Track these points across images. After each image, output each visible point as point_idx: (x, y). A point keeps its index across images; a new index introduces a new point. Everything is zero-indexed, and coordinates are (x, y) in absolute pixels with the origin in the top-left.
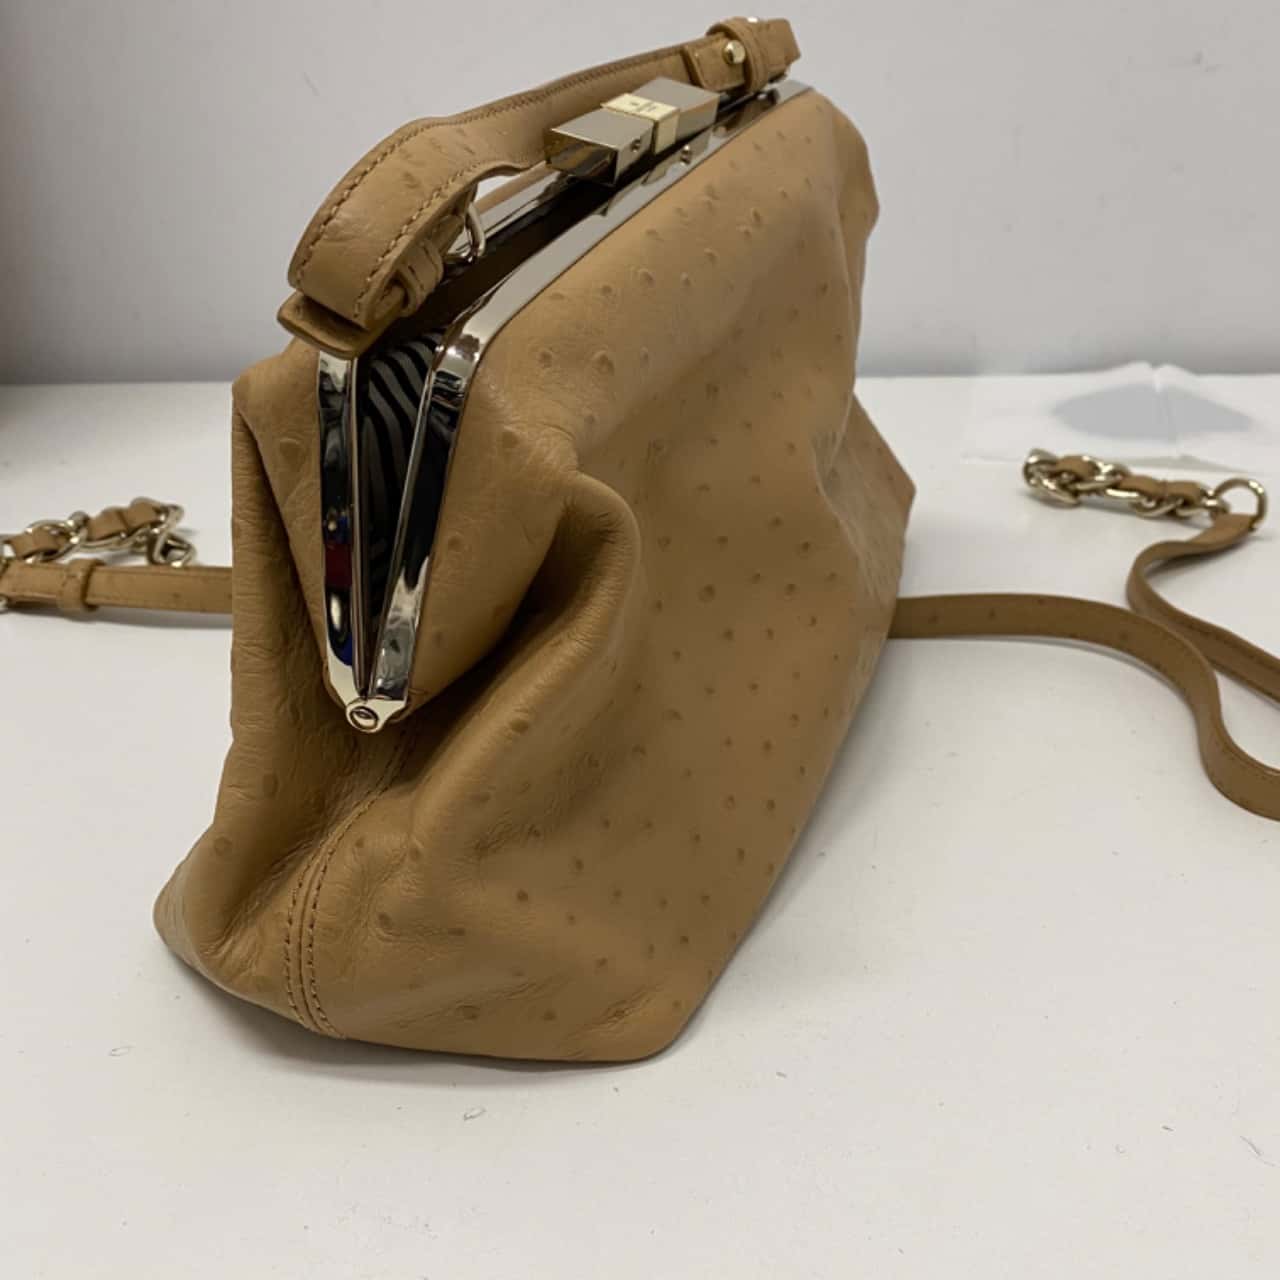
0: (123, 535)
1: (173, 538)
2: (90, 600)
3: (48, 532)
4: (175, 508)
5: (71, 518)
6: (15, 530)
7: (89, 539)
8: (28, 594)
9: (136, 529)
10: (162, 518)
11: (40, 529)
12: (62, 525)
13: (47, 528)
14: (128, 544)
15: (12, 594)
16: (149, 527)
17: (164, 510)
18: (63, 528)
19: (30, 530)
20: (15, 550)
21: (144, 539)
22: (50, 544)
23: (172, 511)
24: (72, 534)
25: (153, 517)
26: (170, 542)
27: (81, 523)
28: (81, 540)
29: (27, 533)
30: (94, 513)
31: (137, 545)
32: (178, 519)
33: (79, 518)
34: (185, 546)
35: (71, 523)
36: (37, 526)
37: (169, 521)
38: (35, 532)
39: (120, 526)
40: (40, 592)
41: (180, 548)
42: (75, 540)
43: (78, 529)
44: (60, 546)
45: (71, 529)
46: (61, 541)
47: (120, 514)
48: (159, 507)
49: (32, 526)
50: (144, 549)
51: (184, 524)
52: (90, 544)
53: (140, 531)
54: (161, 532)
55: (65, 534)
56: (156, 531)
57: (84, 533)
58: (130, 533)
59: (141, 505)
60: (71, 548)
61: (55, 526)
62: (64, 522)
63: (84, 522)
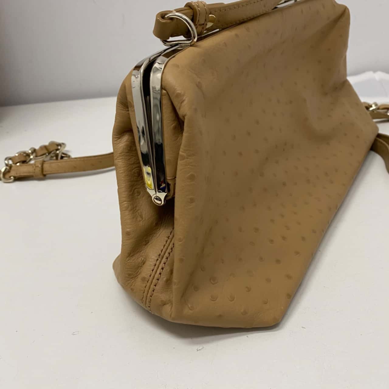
0: (47, 154)
1: (64, 154)
2: (45, 173)
3: (23, 155)
4: (63, 144)
5: (30, 150)
6: (12, 155)
7: (36, 156)
8: (22, 174)
9: (51, 152)
10: (59, 147)
11: (20, 154)
12: (27, 152)
13: (22, 154)
14: (49, 157)
15: (16, 175)
16: (55, 151)
17: (59, 145)
18: (27, 153)
19: (17, 155)
20: (13, 161)
21: (54, 155)
22: (24, 159)
23: (62, 145)
24: (31, 155)
25: (56, 147)
26: (63, 155)
27: (33, 151)
28: (34, 157)
29: (16, 156)
30: (37, 147)
31: (52, 157)
32: (64, 147)
33: (32, 150)
34: (68, 156)
35: (30, 151)
36: (19, 153)
37: (62, 148)
38: (18, 155)
39: (45, 151)
40: (26, 173)
41: (66, 157)
42: (32, 157)
43: (32, 153)
44: (27, 159)
45: (30, 153)
46: (27, 157)
47: (45, 147)
48: (58, 144)
49: (17, 153)
50: (55, 158)
51: (67, 148)
52: (37, 158)
53: (53, 152)
54: (60, 152)
55: (28, 155)
56: (58, 152)
57: (34, 154)
58: (49, 153)
59: (52, 144)
60: (31, 160)
61: (25, 153)
62: (28, 151)
63: (34, 151)
